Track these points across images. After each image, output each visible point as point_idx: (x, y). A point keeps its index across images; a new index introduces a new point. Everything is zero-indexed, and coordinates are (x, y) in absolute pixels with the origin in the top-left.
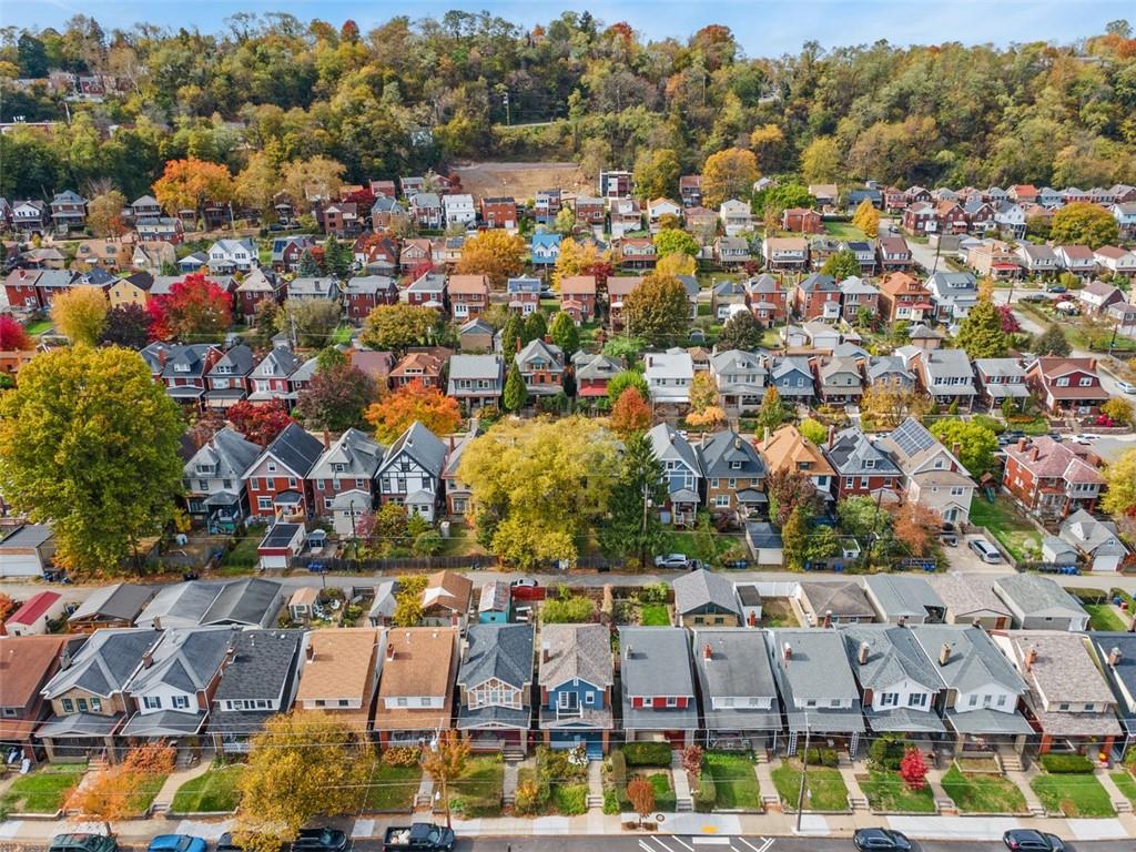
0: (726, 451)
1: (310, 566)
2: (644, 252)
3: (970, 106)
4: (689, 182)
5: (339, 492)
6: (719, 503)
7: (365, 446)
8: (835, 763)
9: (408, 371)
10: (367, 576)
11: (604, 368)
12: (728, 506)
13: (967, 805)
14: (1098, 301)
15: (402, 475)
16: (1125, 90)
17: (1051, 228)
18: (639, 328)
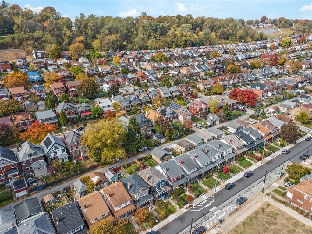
0: (142, 119)
1: (38, 189)
2: (67, 74)
3: (125, 32)
4: (64, 53)
5: (32, 163)
6: (143, 132)
7: (35, 146)
8: (211, 176)
9: (21, 121)
10: (60, 184)
11: (87, 107)
12: (145, 133)
13: (234, 173)
14: (177, 73)
15: (55, 151)
16: (154, 28)
17: (155, 59)
18: (85, 94)
